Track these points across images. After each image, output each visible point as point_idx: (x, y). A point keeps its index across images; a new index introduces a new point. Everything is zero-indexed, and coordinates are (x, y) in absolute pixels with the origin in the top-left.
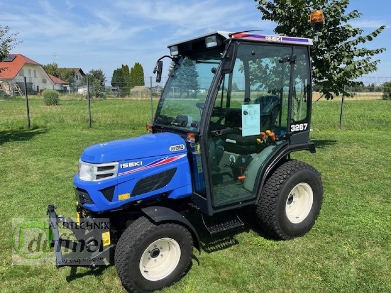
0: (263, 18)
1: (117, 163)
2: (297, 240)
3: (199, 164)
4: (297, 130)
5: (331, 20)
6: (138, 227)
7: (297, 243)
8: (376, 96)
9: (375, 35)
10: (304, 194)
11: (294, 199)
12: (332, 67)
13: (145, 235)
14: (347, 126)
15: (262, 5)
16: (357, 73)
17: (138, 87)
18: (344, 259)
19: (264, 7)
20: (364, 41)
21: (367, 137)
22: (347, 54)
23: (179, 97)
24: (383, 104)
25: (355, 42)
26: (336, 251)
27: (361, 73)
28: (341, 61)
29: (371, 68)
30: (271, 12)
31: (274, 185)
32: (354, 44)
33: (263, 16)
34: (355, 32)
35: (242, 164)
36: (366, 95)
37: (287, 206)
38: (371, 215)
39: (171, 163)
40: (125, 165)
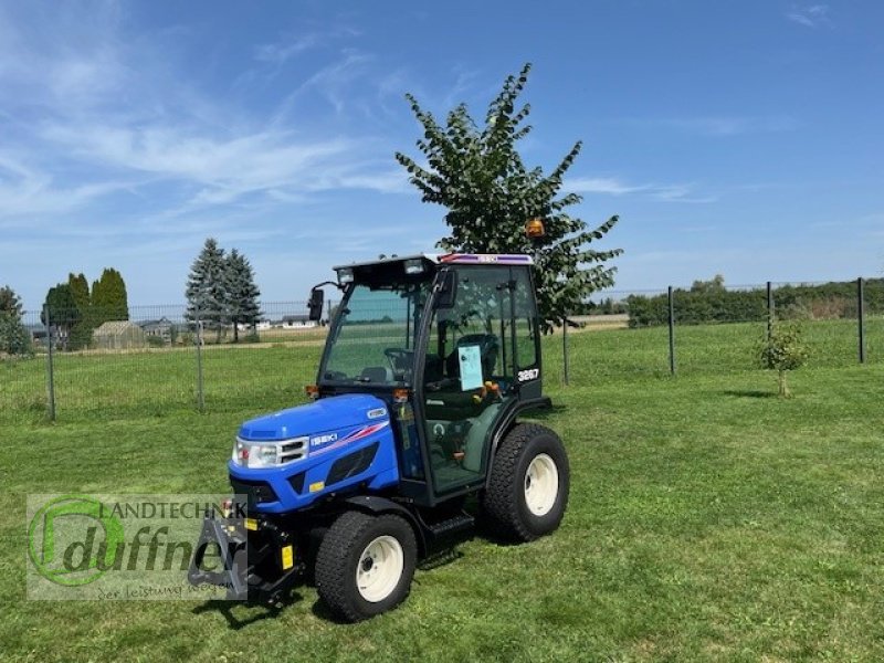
0: (424, 199)
1: (307, 438)
2: (545, 539)
3: (406, 436)
4: (526, 379)
5: (538, 207)
6: (350, 523)
7: (546, 543)
8: (617, 322)
9: (604, 229)
10: (545, 473)
11: (532, 481)
12: (546, 282)
13: (362, 531)
14: (579, 380)
15: (420, 179)
16: (585, 290)
17: (112, 323)
18: (610, 550)
19: (425, 181)
20: (590, 240)
21: (612, 396)
22: (566, 259)
23: (218, 343)
24: (630, 337)
25: (577, 241)
26: (599, 544)
27: (591, 290)
28: (559, 270)
29: (606, 282)
30: (436, 189)
31: (507, 459)
32: (575, 245)
33: (423, 196)
34: (575, 227)
35: (457, 435)
36: (600, 322)
37: (526, 491)
38: (636, 500)
39: (371, 436)
40: (317, 441)
